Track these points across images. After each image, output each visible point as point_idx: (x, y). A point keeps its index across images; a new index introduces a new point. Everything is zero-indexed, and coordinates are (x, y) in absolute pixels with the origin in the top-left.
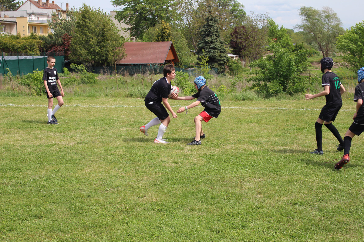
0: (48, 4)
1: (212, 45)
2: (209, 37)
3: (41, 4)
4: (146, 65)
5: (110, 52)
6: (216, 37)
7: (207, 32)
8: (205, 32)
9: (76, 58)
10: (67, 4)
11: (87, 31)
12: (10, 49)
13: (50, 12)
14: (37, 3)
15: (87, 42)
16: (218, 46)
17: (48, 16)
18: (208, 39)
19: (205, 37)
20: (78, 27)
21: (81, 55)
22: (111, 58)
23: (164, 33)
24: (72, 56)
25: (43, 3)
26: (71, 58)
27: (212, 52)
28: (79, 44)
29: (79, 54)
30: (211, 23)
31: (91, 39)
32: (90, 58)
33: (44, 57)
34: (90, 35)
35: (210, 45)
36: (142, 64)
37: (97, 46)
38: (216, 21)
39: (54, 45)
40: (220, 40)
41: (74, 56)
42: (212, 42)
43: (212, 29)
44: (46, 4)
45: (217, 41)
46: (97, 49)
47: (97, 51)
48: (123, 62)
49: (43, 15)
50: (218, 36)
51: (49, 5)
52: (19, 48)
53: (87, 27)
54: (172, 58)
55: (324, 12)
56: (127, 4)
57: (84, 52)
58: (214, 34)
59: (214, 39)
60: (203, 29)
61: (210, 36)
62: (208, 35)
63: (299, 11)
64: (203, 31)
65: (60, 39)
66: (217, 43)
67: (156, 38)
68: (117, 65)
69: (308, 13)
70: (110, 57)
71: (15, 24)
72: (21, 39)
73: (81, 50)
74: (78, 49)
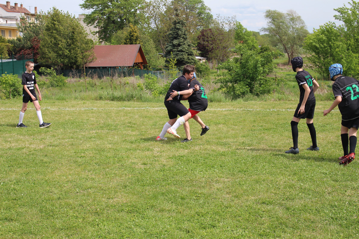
0: (17, 7)
1: (180, 48)
2: (176, 40)
3: (9, 8)
4: (114, 68)
5: (79, 55)
6: (184, 40)
7: (174, 35)
8: (173, 35)
9: (44, 61)
10: (36, 8)
11: (55, 33)
13: (19, 15)
14: (6, 6)
15: (56, 44)
16: (186, 50)
17: (17, 20)
18: (175, 42)
19: (172, 40)
20: (47, 30)
23: (132, 36)
24: (41, 59)
25: (11, 6)
27: (180, 55)
28: (48, 47)
29: (48, 57)
30: (178, 26)
31: (60, 42)
32: (59, 61)
33: (13, 60)
34: (59, 37)
35: (178, 49)
36: (110, 67)
37: (66, 49)
38: (183, 24)
39: (23, 48)
40: (187, 43)
41: (42, 59)
42: (179, 45)
43: (180, 32)
44: (14, 7)
45: (185, 44)
46: (67, 52)
47: (66, 54)
48: (91, 65)
49: (11, 18)
50: (185, 39)
51: (17, 9)
53: (56, 29)
54: (140, 60)
55: (289, 15)
56: (95, 7)
57: (52, 55)
58: (182, 36)
59: (181, 42)
60: (170, 32)
61: (178, 39)
62: (176, 38)
63: (265, 14)
64: (171, 34)
65: (29, 43)
66: (184, 46)
67: (124, 41)
68: (86, 68)
69: (273, 16)
70: (79, 60)
73: (50, 52)
74: (47, 51)
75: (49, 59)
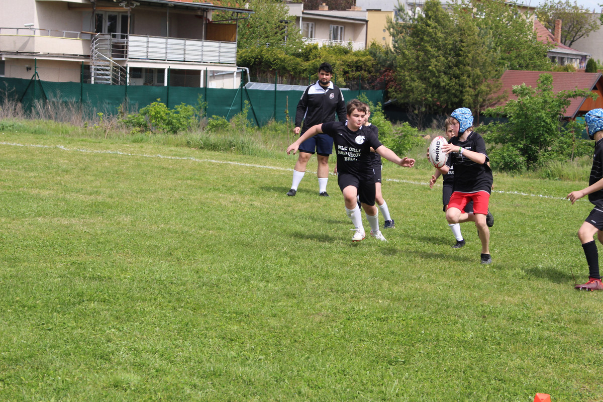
5: (468, 89)
11: (428, 42)
12: (290, 70)
20: (413, 34)
21: (412, 91)
22: (469, 100)
24: (396, 92)
26: (394, 95)
28: (410, 70)
29: (409, 88)
31: (433, 60)
32: (430, 97)
34: (433, 51)
37: (445, 73)
46: (444, 80)
47: (443, 84)
52: (306, 70)
53: (429, 35)
57: (418, 84)
68: (481, 114)
71: (364, 24)
72: (351, 54)
73: (413, 80)
74: (407, 78)
75: (411, 94)
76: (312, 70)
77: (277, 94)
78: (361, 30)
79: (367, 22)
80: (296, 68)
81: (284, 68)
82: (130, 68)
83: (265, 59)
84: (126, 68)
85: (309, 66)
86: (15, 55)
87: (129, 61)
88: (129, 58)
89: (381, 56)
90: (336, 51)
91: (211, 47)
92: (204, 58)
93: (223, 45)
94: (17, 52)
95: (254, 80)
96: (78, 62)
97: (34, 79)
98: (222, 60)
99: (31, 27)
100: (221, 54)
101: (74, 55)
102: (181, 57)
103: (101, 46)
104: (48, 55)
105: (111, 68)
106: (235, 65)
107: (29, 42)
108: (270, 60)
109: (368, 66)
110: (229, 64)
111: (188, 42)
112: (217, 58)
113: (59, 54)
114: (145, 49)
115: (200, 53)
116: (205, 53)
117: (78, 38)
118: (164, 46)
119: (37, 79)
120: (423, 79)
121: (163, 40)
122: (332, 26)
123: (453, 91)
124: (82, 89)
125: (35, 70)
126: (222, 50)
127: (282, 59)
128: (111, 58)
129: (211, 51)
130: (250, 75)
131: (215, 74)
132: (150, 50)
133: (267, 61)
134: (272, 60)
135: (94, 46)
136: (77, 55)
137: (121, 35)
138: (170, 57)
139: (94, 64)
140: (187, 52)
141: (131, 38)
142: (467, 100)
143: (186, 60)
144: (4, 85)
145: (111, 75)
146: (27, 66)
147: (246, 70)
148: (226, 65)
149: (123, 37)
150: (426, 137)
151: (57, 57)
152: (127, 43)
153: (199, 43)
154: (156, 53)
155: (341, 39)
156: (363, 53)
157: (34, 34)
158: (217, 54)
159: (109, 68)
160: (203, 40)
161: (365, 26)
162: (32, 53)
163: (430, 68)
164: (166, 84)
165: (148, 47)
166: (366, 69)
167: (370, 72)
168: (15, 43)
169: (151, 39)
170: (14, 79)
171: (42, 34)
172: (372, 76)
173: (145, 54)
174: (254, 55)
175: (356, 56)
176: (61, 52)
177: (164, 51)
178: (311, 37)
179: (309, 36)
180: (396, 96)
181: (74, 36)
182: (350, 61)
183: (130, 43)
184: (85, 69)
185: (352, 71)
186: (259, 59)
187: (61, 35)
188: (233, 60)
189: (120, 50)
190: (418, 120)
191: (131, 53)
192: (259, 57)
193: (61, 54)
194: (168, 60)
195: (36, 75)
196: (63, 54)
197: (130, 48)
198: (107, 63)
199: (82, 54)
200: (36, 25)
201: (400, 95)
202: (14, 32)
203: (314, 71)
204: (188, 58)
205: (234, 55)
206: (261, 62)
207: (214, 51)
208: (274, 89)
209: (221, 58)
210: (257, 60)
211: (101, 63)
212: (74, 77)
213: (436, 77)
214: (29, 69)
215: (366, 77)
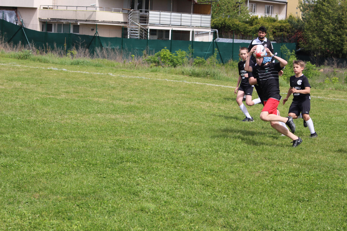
11: (323, 15)
12: (241, 31)
20: (314, 10)
24: (303, 44)
26: (302, 45)
28: (312, 31)
29: (311, 42)
31: (326, 26)
32: (323, 47)
34: (326, 20)
37: (333, 33)
46: (332, 37)
47: (331, 40)
52: (250, 31)
53: (323, 10)
57: (317, 39)
70: (345, 48)
71: (285, 5)
72: (277, 22)
73: (314, 37)
74: (310, 36)
75: (312, 45)
76: (254, 31)
77: (234, 45)
78: (284, 8)
79: (287, 3)
80: (245, 30)
81: (238, 30)
82: (150, 29)
83: (228, 24)
84: (147, 29)
85: (253, 29)
86: (85, 22)
87: (149, 26)
88: (150, 24)
89: (295, 23)
90: (268, 20)
91: (196, 17)
92: (192, 24)
93: (203, 16)
94: (86, 20)
95: (221, 36)
96: (120, 26)
97: (95, 35)
98: (203, 25)
99: (95, 6)
100: (202, 22)
101: (118, 22)
102: (179, 24)
103: (133, 17)
104: (104, 22)
105: (139, 29)
106: (210, 28)
107: (93, 15)
108: (230, 25)
109: (287, 29)
110: (206, 27)
111: (183, 15)
112: (200, 24)
113: (110, 21)
114: (159, 19)
115: (190, 21)
116: (193, 21)
117: (121, 12)
118: (169, 17)
119: (97, 35)
120: (320, 37)
121: (169, 14)
122: (267, 6)
123: (337, 44)
124: (122, 41)
125: (96, 30)
126: (202, 19)
127: (237, 25)
128: (139, 24)
129: (196, 20)
130: (219, 34)
131: (198, 33)
132: (161, 19)
133: (228, 26)
134: (231, 25)
135: (130, 17)
136: (120, 22)
137: (145, 11)
138: (173, 23)
139: (129, 27)
140: (182, 20)
141: (151, 12)
142: (345, 49)
143: (182, 25)
144: (79, 39)
145: (139, 33)
146: (92, 28)
147: (216, 31)
148: (205, 28)
149: (146, 12)
150: (321, 71)
151: (109, 23)
152: (148, 15)
153: (189, 15)
154: (165, 21)
155: (271, 13)
156: (284, 22)
157: (96, 10)
158: (200, 22)
159: (138, 29)
160: (192, 14)
161: (286, 6)
162: (95, 21)
163: (324, 30)
164: (170, 39)
165: (160, 17)
166: (286, 30)
167: (288, 33)
168: (85, 15)
169: (162, 13)
170: (84, 35)
171: (100, 10)
172: (290, 35)
173: (159, 22)
174: (221, 22)
175: (280, 23)
176: (111, 20)
177: (169, 20)
178: (254, 12)
179: (253, 11)
180: (303, 46)
181: (118, 11)
182: (277, 26)
183: (150, 15)
184: (124, 30)
185: (278, 32)
186: (224, 25)
187: (111, 11)
188: (209, 25)
189: (144, 19)
190: (316, 60)
191: (151, 21)
192: (224, 23)
193: (111, 21)
194: (171, 25)
195: (97, 33)
196: (112, 21)
197: (150, 18)
198: (137, 27)
199: (123, 21)
200: (97, 5)
201: (306, 46)
202: (85, 9)
203: (256, 32)
204: (183, 24)
205: (209, 22)
206: (225, 26)
207: (198, 20)
208: (232, 42)
209: (202, 24)
210: (223, 25)
211: (134, 26)
212: (118, 35)
213: (327, 35)
214: (93, 30)
215: (286, 35)
